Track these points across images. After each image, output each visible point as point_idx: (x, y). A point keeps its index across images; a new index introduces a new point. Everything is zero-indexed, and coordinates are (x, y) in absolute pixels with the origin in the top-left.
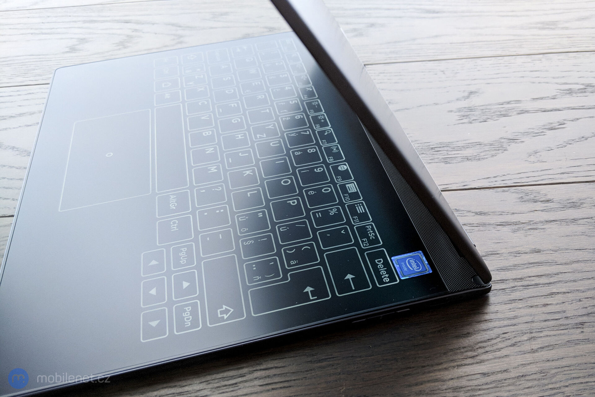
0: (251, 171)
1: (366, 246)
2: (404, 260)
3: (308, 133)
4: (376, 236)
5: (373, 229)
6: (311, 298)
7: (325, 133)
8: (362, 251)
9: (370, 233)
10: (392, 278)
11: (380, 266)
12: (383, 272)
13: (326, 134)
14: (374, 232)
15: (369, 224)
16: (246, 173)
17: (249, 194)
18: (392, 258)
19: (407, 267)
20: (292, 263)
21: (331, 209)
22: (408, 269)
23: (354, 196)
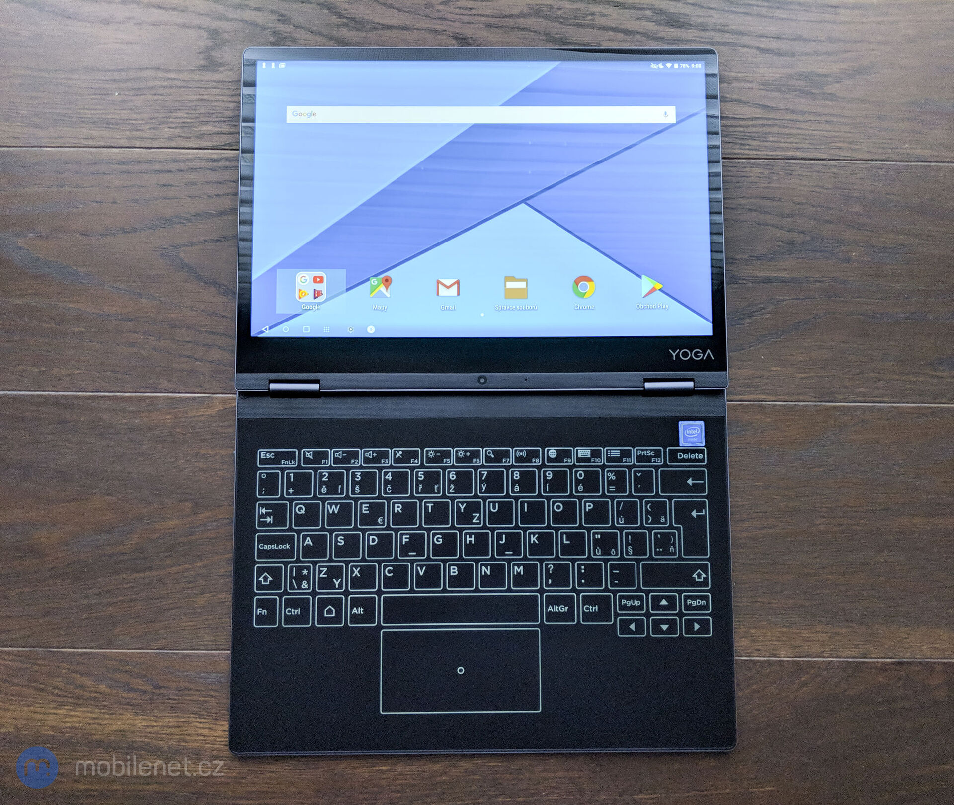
0: (532, 535)
1: (661, 461)
2: (685, 437)
3: (486, 472)
4: (651, 450)
5: (643, 450)
6: (704, 513)
7: (490, 456)
8: (665, 465)
9: (647, 453)
10: (701, 451)
11: (685, 456)
12: (693, 456)
13: (493, 456)
14: (647, 450)
15: (635, 451)
16: (534, 541)
17: (565, 542)
18: (681, 445)
19: (694, 437)
20: (663, 520)
21: (608, 477)
22: (695, 437)
23: (596, 454)
